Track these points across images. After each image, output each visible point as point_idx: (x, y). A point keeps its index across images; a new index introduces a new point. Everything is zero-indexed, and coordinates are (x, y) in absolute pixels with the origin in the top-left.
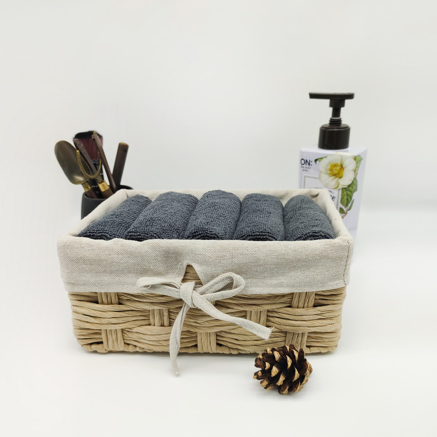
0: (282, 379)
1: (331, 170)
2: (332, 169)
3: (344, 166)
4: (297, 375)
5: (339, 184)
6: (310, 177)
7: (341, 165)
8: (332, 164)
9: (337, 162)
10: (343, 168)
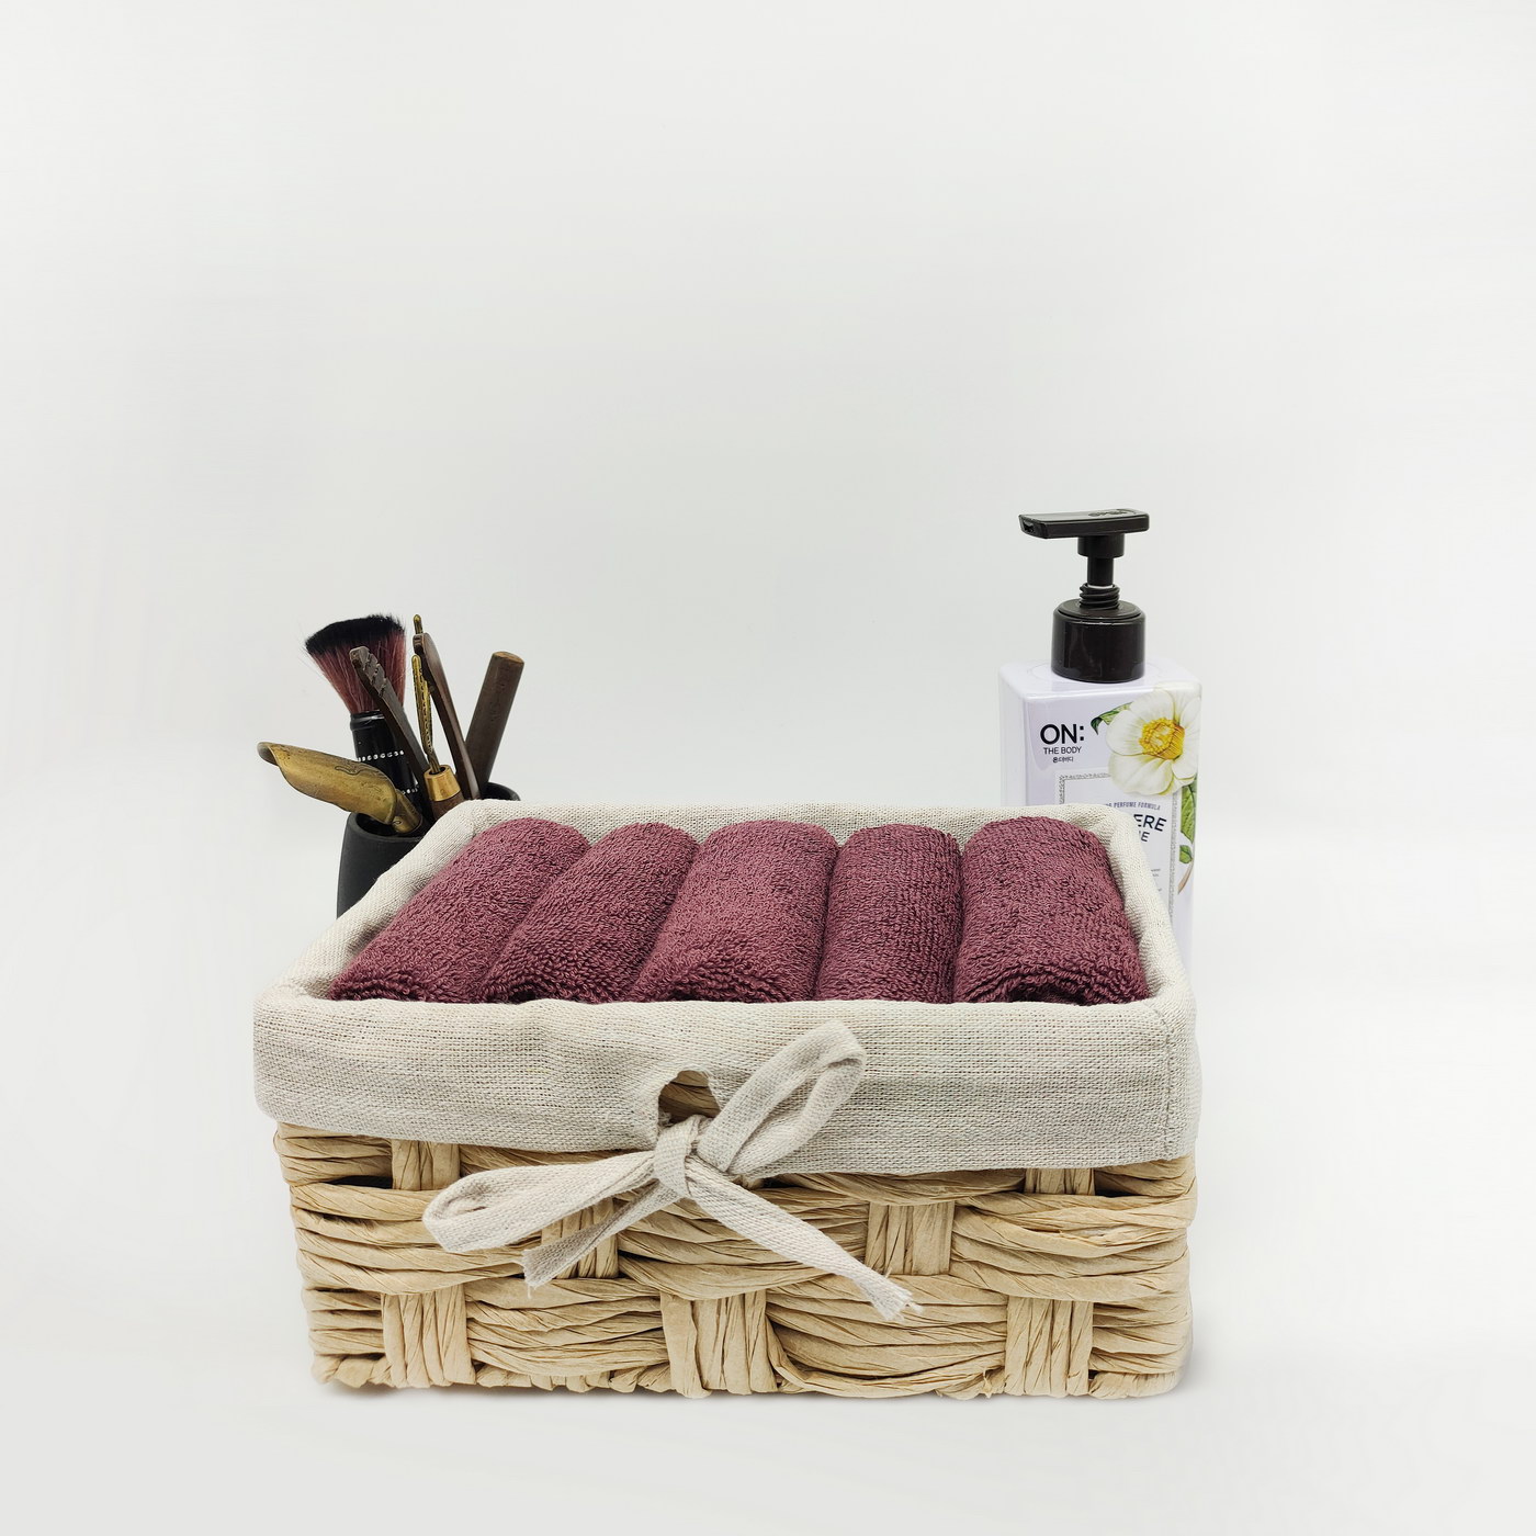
2: (1150, 737)
3: (1182, 724)
6: (1079, 777)
7: (1174, 719)
8: (1147, 722)
9: (1162, 717)
10: (1181, 728)
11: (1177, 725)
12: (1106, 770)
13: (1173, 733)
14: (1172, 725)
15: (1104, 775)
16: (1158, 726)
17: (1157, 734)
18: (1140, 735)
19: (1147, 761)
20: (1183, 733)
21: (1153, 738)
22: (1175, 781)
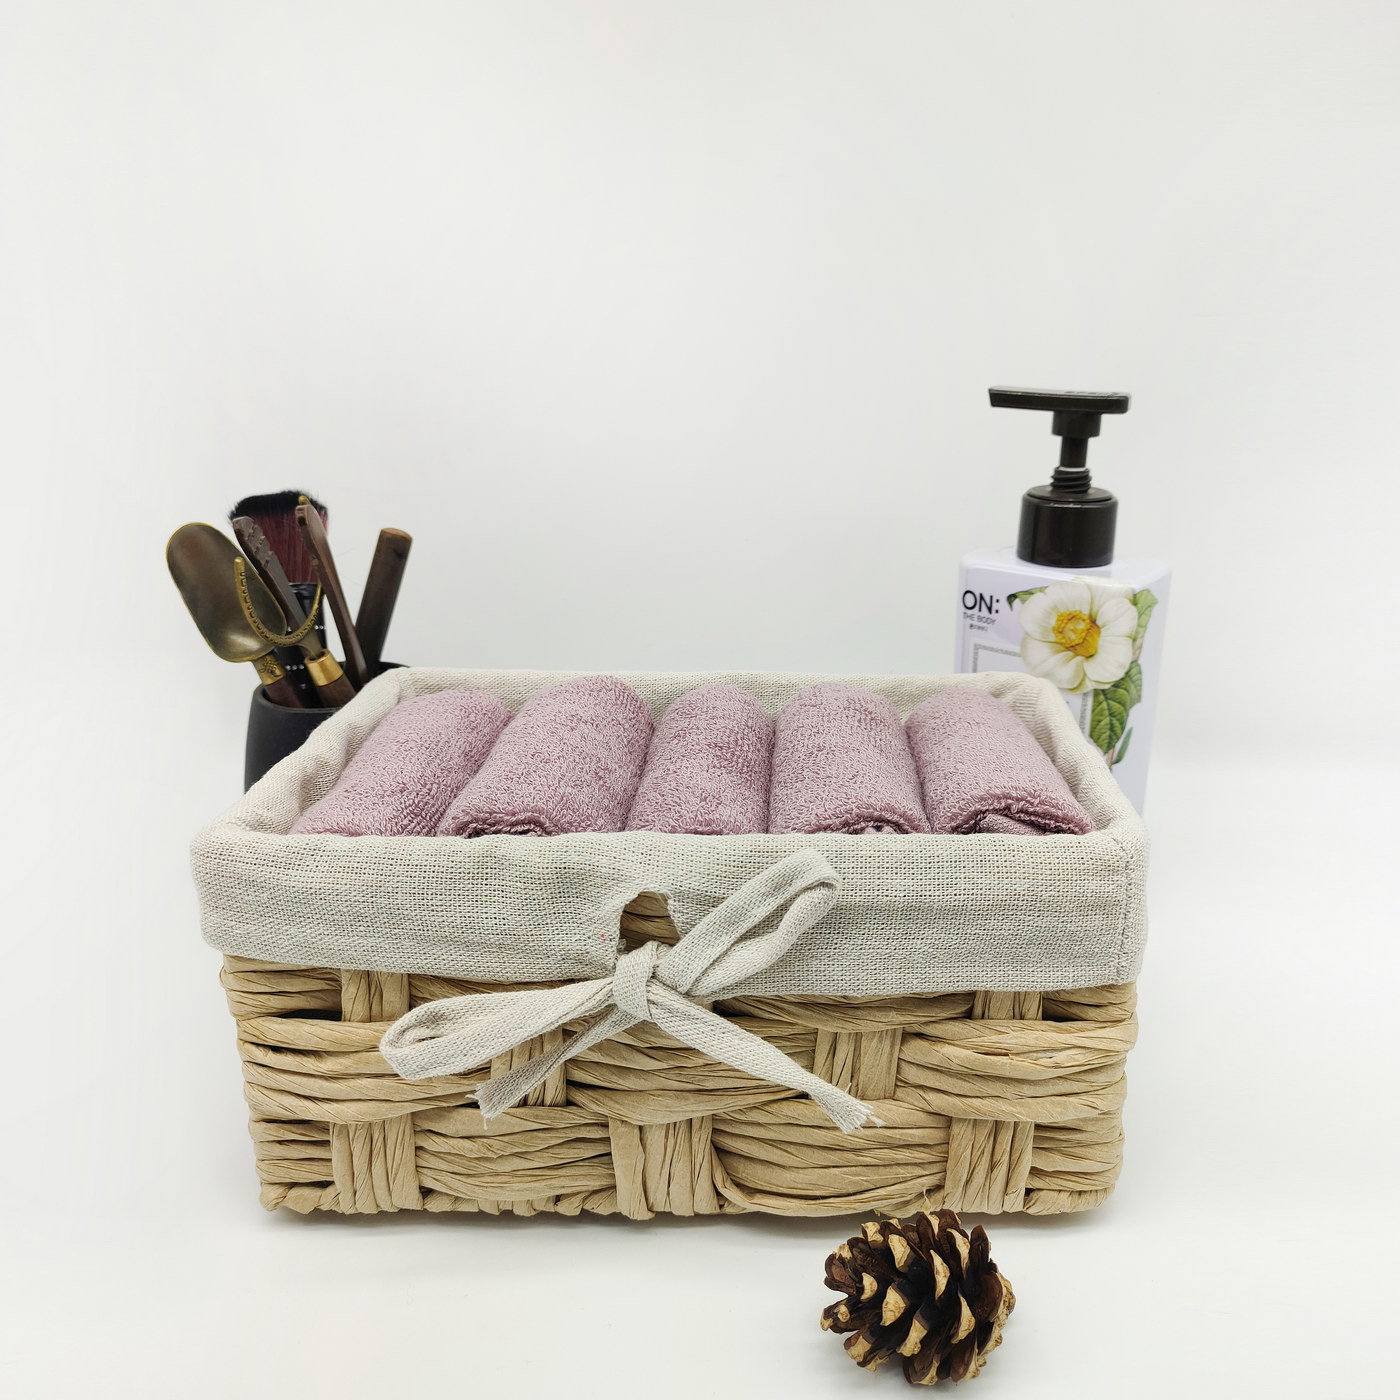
0: (917, 1332)
1: (1060, 631)
2: (1064, 627)
3: (1099, 622)
4: (967, 1320)
5: (1085, 674)
6: (992, 649)
7: (1090, 616)
8: (1062, 611)
9: (1077, 608)
10: (1097, 626)
11: (1093, 621)
12: (1017, 649)
13: (1088, 630)
14: (1088, 621)
15: (1015, 654)
16: (1073, 618)
17: (1070, 626)
18: (1053, 622)
19: (1059, 652)
20: (1099, 633)
21: (1066, 629)
22: (1087, 681)
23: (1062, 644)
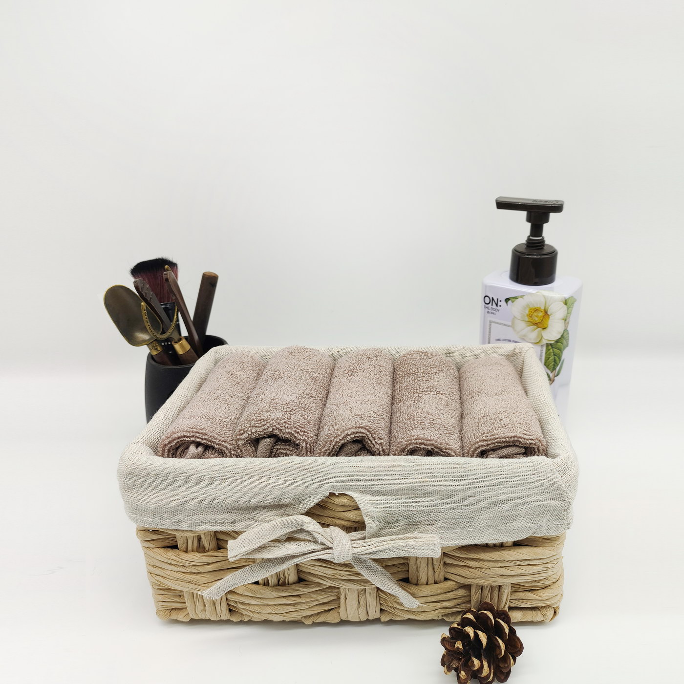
1: (530, 316)
3: (549, 313)
5: (542, 336)
6: (498, 323)
7: (545, 310)
8: (531, 307)
9: (538, 306)
12: (510, 324)
13: (544, 316)
16: (536, 310)
17: (535, 314)
18: (527, 312)
19: (530, 326)
20: (549, 318)
21: (533, 315)
22: (543, 339)
23: (531, 322)
